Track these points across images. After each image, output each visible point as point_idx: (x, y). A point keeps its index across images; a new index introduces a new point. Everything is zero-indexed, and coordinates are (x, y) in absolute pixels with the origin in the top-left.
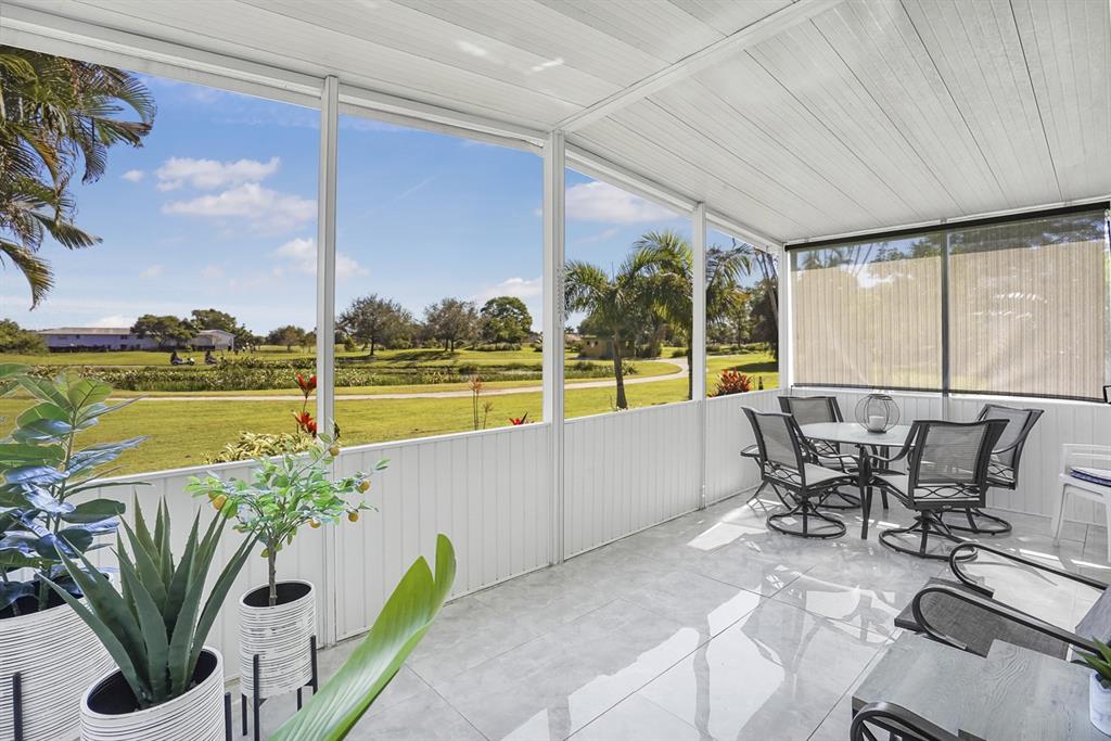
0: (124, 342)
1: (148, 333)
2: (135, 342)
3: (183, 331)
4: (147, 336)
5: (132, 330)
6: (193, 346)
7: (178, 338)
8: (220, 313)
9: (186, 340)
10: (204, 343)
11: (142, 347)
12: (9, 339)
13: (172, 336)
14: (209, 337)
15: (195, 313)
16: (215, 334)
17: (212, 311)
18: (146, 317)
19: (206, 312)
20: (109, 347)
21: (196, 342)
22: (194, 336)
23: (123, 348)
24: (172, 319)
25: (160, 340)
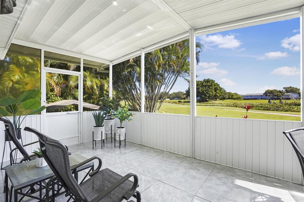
0: (261, 97)
1: (268, 94)
2: (265, 97)
3: (279, 93)
4: (268, 95)
5: (264, 94)
6: (283, 98)
7: (277, 96)
8: (293, 87)
9: (280, 96)
10: (287, 97)
11: (267, 98)
12: (236, 97)
13: (275, 95)
14: (289, 95)
15: (284, 88)
16: (291, 94)
17: (290, 87)
18: (268, 90)
19: (288, 88)
20: (258, 98)
21: (284, 97)
22: (283, 95)
23: (262, 99)
24: (275, 90)
25: (271, 96)
